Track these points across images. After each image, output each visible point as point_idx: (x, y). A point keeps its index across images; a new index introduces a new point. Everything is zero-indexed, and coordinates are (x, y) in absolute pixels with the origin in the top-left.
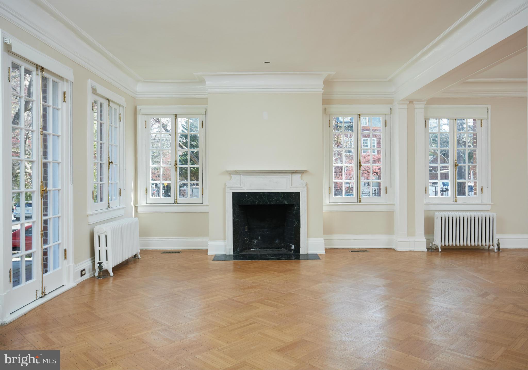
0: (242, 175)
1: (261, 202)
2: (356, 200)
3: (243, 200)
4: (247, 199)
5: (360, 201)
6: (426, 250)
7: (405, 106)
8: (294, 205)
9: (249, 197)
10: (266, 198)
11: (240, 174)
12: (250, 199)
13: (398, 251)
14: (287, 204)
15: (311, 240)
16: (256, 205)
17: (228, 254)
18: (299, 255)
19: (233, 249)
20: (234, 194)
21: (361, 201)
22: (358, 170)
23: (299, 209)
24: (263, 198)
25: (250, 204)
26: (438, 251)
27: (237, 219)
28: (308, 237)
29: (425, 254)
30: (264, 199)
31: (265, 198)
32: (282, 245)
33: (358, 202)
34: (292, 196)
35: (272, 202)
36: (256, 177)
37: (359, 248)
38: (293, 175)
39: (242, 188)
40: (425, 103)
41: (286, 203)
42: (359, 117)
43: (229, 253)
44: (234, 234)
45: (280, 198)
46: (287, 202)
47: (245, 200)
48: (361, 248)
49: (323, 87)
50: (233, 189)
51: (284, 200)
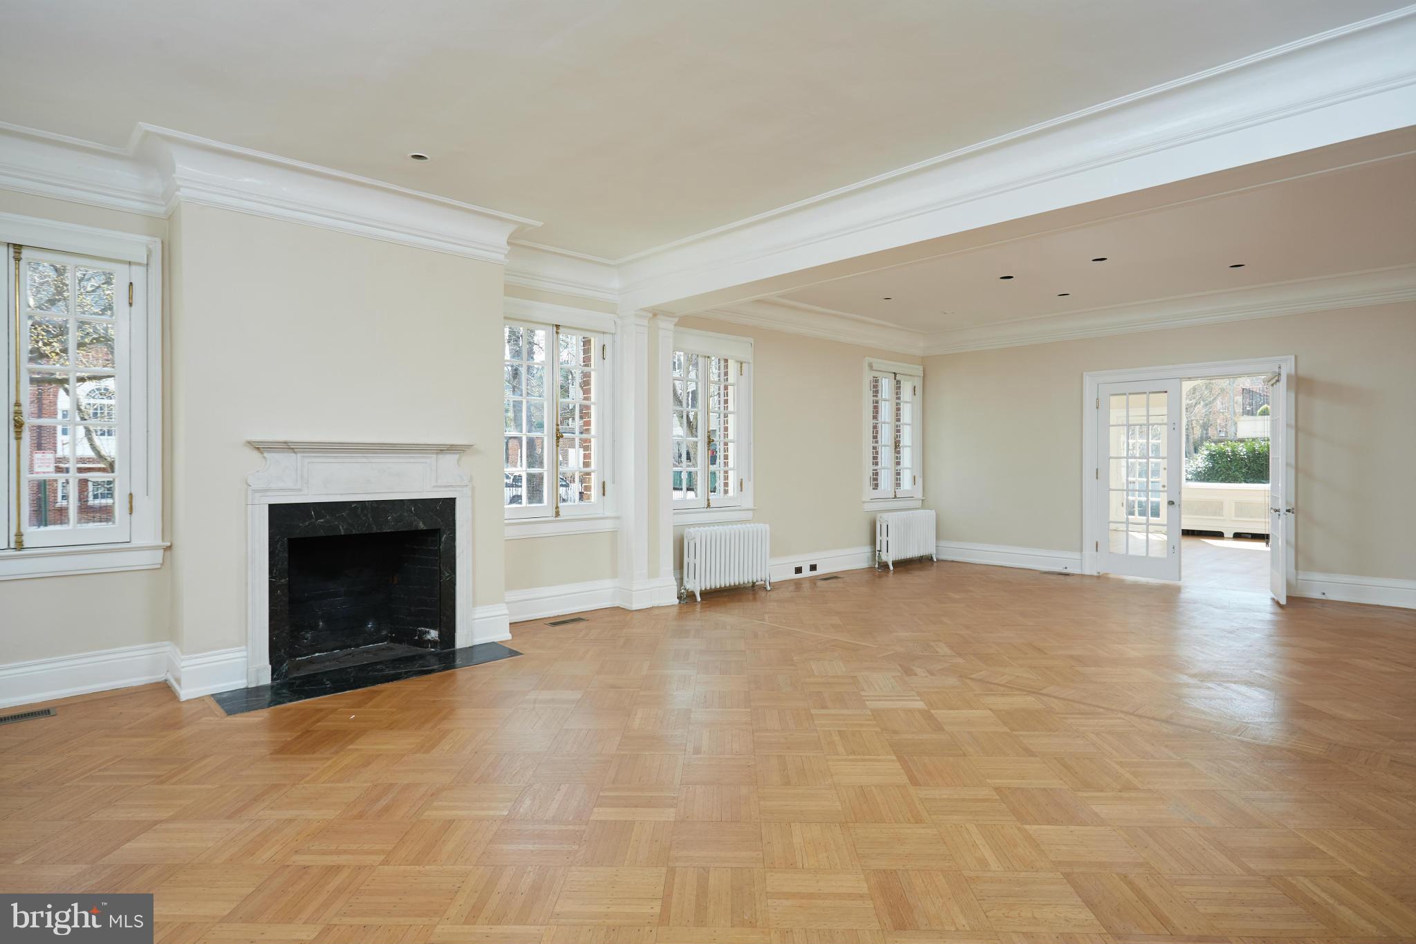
0: (299, 455)
1: (354, 528)
2: (552, 512)
3: (301, 524)
4: (314, 520)
5: (557, 514)
6: (676, 601)
7: (645, 322)
8: (439, 529)
9: (318, 516)
10: (369, 516)
11: (295, 453)
12: (322, 520)
13: (633, 611)
14: (425, 528)
15: (481, 612)
16: (342, 535)
17: (253, 685)
18: (454, 653)
19: (270, 667)
20: (273, 508)
21: (560, 513)
22: (555, 446)
23: (453, 538)
24: (362, 516)
25: (322, 533)
26: (696, 600)
27: (283, 580)
28: (475, 604)
29: (675, 610)
30: (364, 518)
31: (366, 515)
32: (384, 633)
33: (554, 515)
34: (436, 507)
35: (384, 527)
36: (346, 460)
37: (556, 615)
38: (441, 456)
39: (300, 490)
40: (676, 320)
41: (422, 526)
42: (557, 333)
43: (258, 682)
44: (272, 622)
45: (406, 514)
46: (424, 524)
47: (307, 523)
48: (560, 614)
49: (506, 252)
50: (269, 494)
51: (415, 520)
